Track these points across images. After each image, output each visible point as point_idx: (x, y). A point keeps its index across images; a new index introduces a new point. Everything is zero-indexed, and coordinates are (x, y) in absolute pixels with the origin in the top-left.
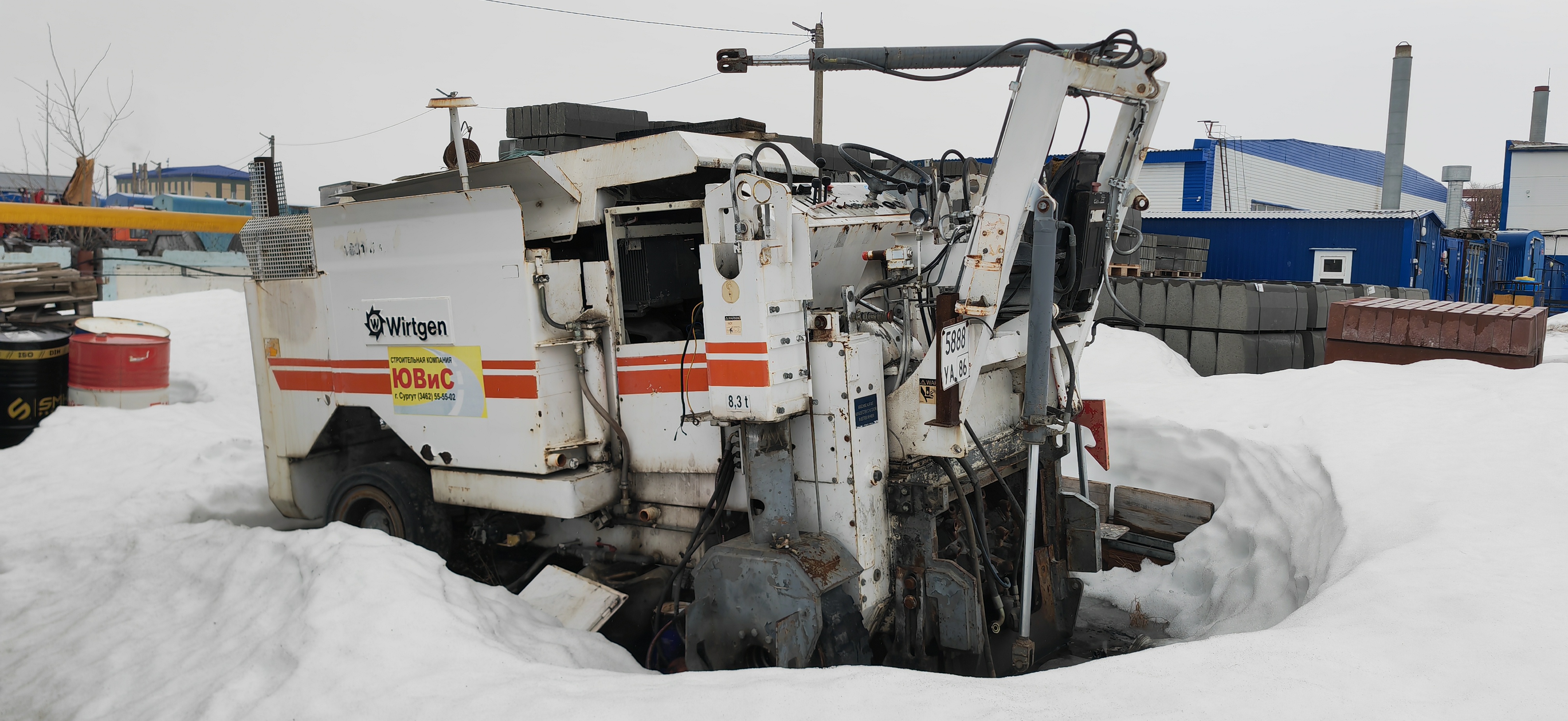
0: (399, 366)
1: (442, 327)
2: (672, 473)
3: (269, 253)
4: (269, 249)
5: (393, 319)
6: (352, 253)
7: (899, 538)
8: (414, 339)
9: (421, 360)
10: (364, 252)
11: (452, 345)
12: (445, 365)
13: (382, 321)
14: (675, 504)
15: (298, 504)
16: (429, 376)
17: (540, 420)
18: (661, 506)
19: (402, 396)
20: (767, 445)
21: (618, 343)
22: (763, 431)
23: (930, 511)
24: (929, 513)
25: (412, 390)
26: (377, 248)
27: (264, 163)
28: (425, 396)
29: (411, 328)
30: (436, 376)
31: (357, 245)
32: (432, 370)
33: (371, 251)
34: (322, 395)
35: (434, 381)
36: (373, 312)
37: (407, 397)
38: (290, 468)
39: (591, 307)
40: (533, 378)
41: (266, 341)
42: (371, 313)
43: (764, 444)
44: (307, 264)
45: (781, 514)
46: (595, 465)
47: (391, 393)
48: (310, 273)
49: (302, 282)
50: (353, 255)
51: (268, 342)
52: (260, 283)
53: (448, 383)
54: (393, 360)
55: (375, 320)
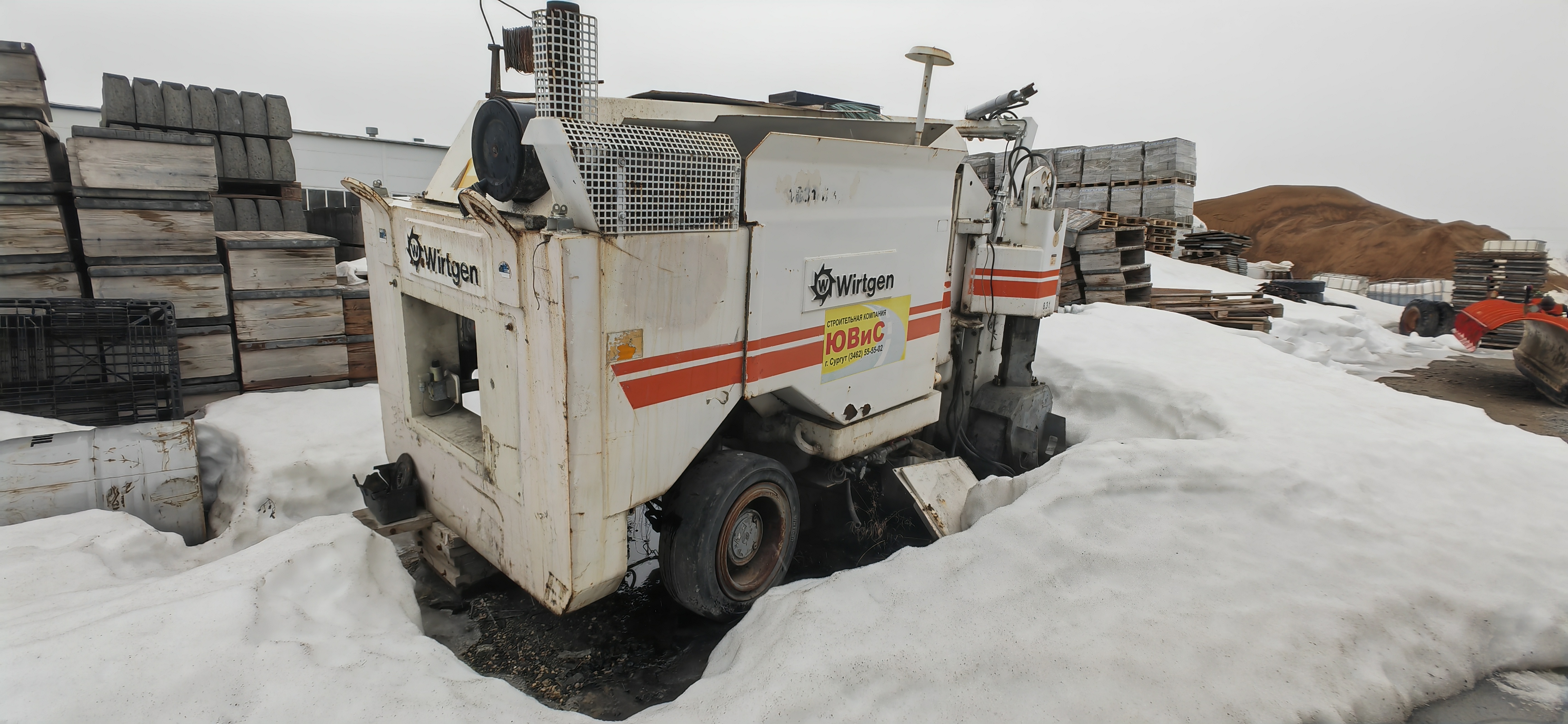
0: (833, 330)
1: (890, 279)
3: (647, 189)
4: (647, 182)
5: (845, 277)
6: (799, 199)
8: (859, 297)
9: (857, 319)
10: (814, 199)
12: (880, 319)
13: (832, 280)
16: (863, 332)
19: (832, 361)
25: (846, 351)
26: (830, 196)
28: (855, 356)
29: (861, 285)
30: (870, 331)
31: (807, 191)
32: (866, 326)
33: (823, 198)
34: (719, 393)
35: (866, 337)
36: (824, 271)
37: (837, 361)
40: (939, 316)
41: (612, 337)
42: (821, 274)
47: (821, 363)
48: (726, 223)
49: (709, 236)
50: (800, 201)
51: (616, 339)
52: (613, 239)
53: (878, 335)
54: (830, 324)
55: (823, 281)
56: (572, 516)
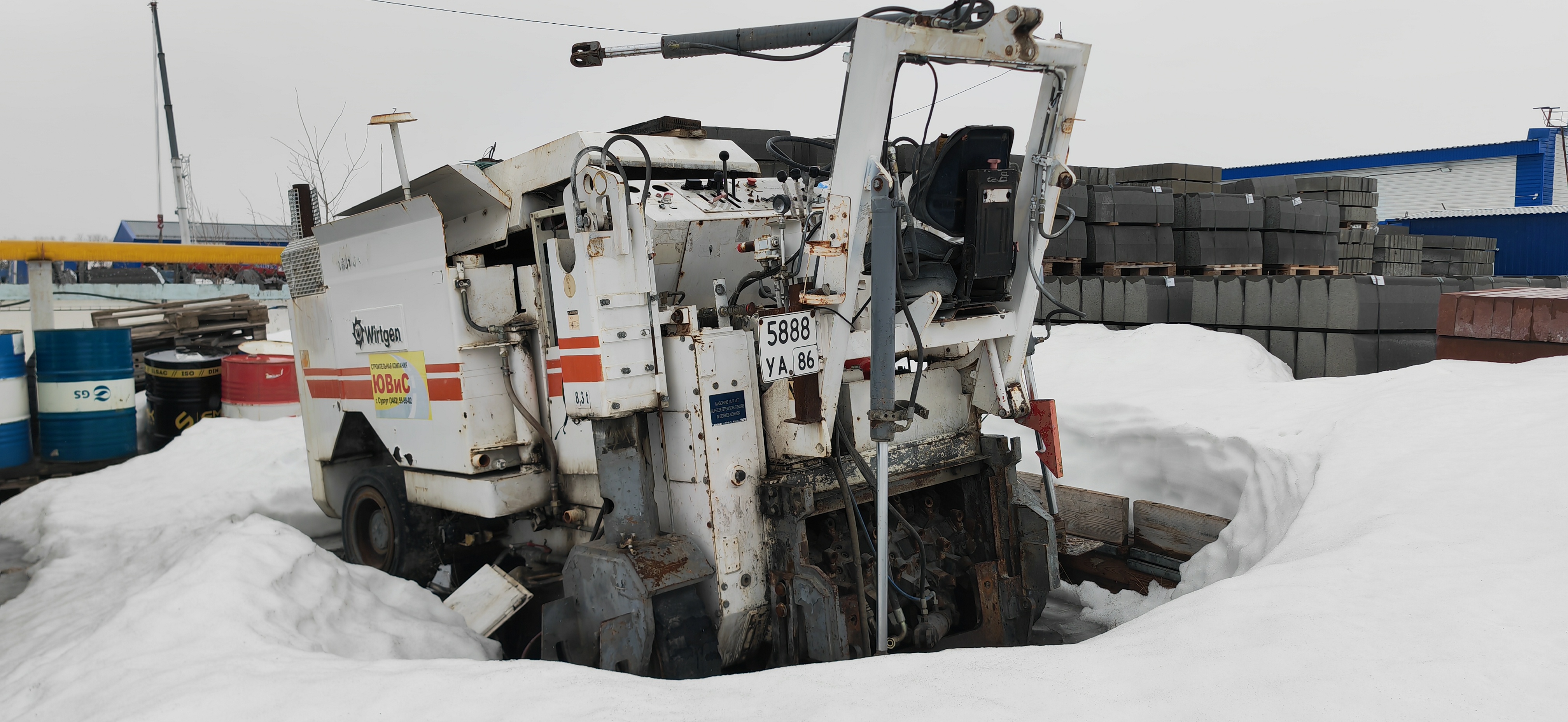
0: (375, 372)
1: (398, 333)
2: (587, 475)
3: (298, 271)
4: (297, 268)
5: (369, 327)
6: (343, 268)
7: (774, 542)
8: (382, 346)
9: (389, 366)
10: (350, 266)
11: (406, 351)
12: (403, 371)
13: (363, 330)
14: (595, 506)
15: (332, 505)
16: (395, 380)
17: (465, 422)
18: (586, 508)
19: (380, 400)
20: (614, 442)
21: (548, 346)
22: (610, 428)
23: (796, 513)
24: (794, 515)
25: (386, 395)
26: (358, 263)
27: (297, 189)
28: (393, 401)
29: (379, 336)
30: (399, 380)
31: (346, 261)
32: (396, 375)
33: (354, 264)
34: (334, 401)
35: (398, 386)
36: (357, 322)
37: (383, 401)
38: (323, 470)
39: (524, 311)
40: (458, 381)
41: (301, 353)
43: (611, 442)
44: (319, 280)
45: (631, 513)
46: (524, 466)
47: (373, 399)
49: (318, 297)
52: (295, 300)
53: (406, 387)
54: (372, 367)
55: (358, 329)
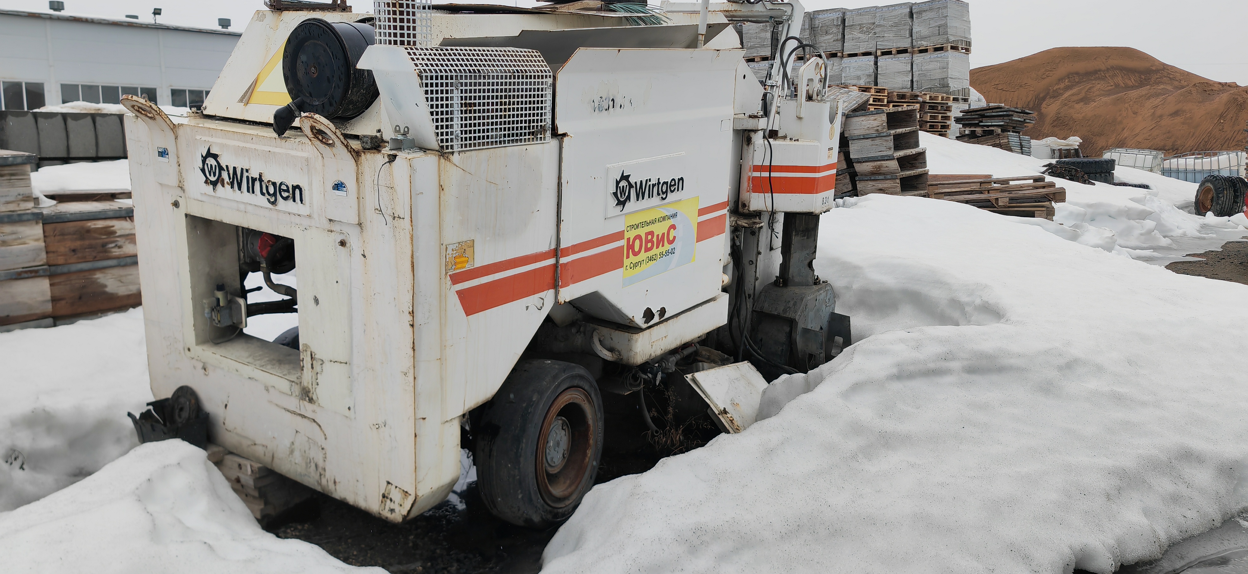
0: (631, 234)
1: (681, 182)
3: (477, 108)
4: (477, 101)
5: (641, 181)
6: (600, 110)
8: (654, 201)
9: (652, 222)
10: (613, 107)
11: (683, 199)
12: (671, 222)
13: (631, 186)
16: (658, 236)
19: (632, 265)
25: (643, 255)
26: (626, 103)
28: (651, 259)
29: (655, 189)
30: (663, 234)
31: (607, 100)
32: (660, 229)
33: (621, 106)
34: (534, 299)
35: (661, 241)
36: (624, 177)
37: (636, 265)
40: (724, 216)
41: (450, 248)
42: (621, 180)
44: (540, 124)
47: (622, 267)
48: (541, 136)
49: (526, 149)
50: (602, 111)
51: (453, 250)
52: (451, 156)
53: (671, 238)
54: (629, 229)
55: (623, 187)
56: (416, 420)
